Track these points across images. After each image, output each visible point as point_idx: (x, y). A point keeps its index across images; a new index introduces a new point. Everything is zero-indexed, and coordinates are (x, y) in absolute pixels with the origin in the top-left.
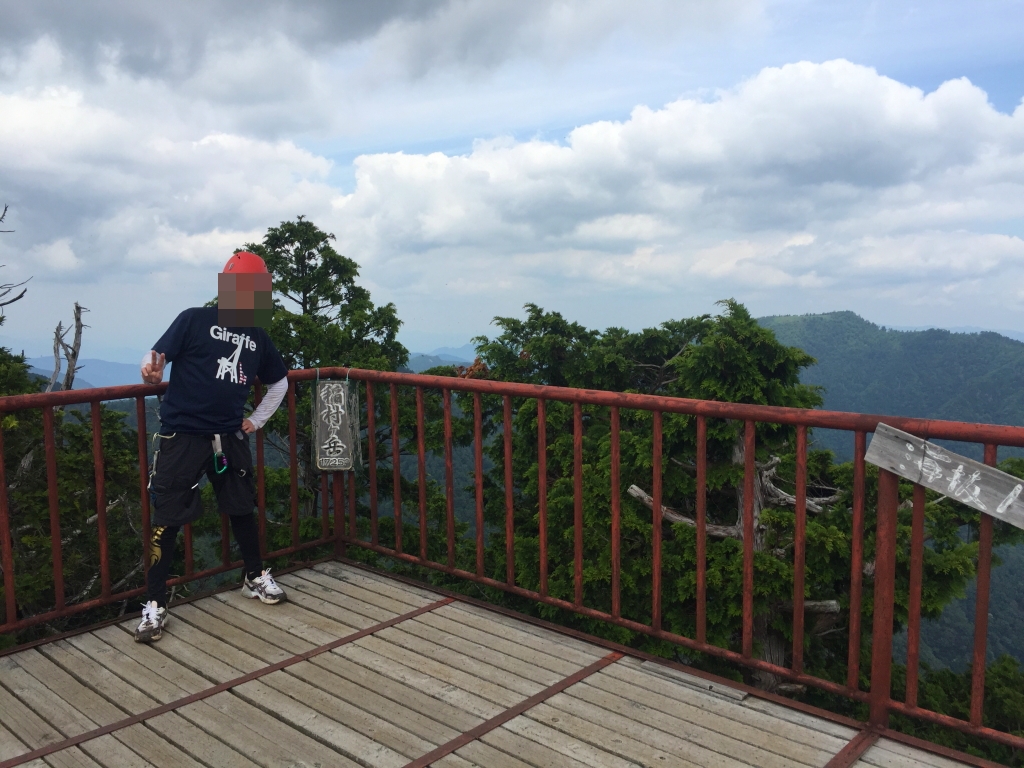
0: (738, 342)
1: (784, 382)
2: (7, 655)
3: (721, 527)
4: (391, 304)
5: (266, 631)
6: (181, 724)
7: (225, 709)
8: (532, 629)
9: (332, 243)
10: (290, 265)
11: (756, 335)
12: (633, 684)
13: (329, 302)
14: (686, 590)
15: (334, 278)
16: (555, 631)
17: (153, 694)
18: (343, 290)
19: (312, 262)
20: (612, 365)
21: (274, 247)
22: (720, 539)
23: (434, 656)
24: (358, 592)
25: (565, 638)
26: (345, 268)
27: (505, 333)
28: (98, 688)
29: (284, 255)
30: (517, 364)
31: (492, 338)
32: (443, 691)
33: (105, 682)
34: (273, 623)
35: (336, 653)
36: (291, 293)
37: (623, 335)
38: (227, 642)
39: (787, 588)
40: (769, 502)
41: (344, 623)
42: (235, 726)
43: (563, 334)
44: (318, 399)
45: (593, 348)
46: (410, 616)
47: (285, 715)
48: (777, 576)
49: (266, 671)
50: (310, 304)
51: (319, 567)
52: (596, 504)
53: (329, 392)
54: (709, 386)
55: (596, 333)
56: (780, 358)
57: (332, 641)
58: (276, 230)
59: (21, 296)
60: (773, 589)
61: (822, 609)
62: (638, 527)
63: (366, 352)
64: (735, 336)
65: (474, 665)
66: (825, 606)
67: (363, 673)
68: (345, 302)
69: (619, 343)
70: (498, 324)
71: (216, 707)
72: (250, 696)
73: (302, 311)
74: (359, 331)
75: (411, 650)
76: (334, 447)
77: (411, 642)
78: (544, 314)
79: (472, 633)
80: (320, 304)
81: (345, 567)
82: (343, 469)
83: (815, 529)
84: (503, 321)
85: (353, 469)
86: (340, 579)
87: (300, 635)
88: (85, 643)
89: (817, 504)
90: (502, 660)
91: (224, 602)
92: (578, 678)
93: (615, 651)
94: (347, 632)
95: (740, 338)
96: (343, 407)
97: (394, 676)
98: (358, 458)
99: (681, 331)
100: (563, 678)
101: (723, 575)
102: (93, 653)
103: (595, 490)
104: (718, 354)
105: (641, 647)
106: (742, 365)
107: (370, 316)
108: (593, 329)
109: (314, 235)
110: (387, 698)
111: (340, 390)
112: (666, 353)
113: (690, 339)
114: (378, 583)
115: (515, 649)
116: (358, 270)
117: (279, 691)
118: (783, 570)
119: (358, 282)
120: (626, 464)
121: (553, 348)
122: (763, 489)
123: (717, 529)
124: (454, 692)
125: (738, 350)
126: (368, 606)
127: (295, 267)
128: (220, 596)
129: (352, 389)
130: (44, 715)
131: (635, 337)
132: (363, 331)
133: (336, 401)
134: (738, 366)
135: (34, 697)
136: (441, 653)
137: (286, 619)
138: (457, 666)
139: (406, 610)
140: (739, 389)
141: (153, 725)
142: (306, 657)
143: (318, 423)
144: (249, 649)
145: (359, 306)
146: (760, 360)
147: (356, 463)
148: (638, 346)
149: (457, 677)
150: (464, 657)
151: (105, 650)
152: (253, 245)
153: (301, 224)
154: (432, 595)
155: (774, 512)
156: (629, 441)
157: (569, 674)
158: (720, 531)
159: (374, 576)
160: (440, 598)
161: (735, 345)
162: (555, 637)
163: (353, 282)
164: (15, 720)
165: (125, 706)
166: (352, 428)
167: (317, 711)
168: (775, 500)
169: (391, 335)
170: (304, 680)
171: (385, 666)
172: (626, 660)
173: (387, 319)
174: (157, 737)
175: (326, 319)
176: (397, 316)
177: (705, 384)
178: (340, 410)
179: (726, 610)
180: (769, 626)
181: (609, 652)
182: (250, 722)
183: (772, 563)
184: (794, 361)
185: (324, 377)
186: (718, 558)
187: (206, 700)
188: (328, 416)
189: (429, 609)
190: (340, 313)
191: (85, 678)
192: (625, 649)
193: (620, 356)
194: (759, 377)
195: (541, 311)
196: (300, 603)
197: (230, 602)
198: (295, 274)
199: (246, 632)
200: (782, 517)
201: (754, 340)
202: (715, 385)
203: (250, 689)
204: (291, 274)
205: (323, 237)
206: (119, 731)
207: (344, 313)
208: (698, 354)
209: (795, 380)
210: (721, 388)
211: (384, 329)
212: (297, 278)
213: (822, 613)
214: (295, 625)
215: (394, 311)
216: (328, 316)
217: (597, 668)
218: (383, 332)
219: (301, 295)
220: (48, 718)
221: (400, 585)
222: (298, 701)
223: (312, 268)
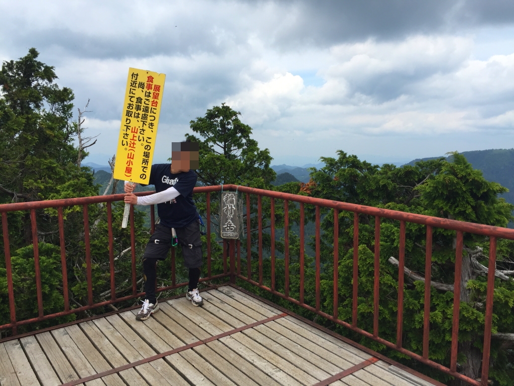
0: (458, 178)
1: (486, 203)
2: (64, 327)
3: (445, 285)
4: (267, 149)
5: (188, 324)
6: (136, 376)
7: (159, 369)
8: (328, 337)
9: (239, 117)
10: (218, 128)
11: (469, 175)
12: (383, 380)
13: (236, 147)
14: (420, 323)
15: (239, 135)
16: (341, 340)
17: (126, 356)
18: (244, 141)
19: (229, 127)
20: (384, 186)
21: (210, 119)
22: (443, 292)
23: (272, 349)
24: (238, 306)
25: (345, 345)
26: (245, 130)
27: (326, 165)
28: (101, 350)
29: (215, 123)
30: (331, 183)
31: (318, 169)
32: (273, 371)
33: (105, 346)
34: (192, 320)
35: (221, 342)
36: (217, 142)
37: (393, 169)
38: (168, 329)
39: (482, 328)
40: (475, 273)
41: (228, 324)
42: (162, 380)
43: (357, 168)
44: (222, 201)
45: (374, 176)
46: (263, 323)
47: (188, 377)
48: (476, 320)
49: (184, 349)
50: (227, 149)
51: (221, 289)
52: (368, 268)
53: (227, 198)
54: (439, 204)
55: (377, 166)
56: (484, 189)
57: (220, 333)
58: (210, 110)
59: (94, 143)
60: (473, 328)
61: (505, 338)
62: (392, 284)
63: (254, 174)
64: (455, 175)
65: (293, 357)
66: (507, 336)
67: (233, 355)
68: (245, 147)
69: (389, 173)
70: (323, 161)
71: (155, 367)
72: (173, 363)
73: (223, 152)
74: (251, 163)
75: (260, 343)
76: (230, 227)
77: (260, 338)
78: (347, 156)
79: (294, 336)
80: (232, 148)
81: (234, 289)
82: (234, 238)
83: (502, 293)
84: (325, 159)
85: (239, 239)
86: (230, 297)
87: (204, 328)
88: (101, 323)
89: (505, 274)
90: (308, 355)
91: (171, 305)
92: (350, 372)
93: (374, 356)
94: (228, 329)
95: (459, 176)
96: (234, 206)
97: (248, 358)
98: (242, 233)
99: (427, 167)
100: (342, 371)
101: (444, 315)
102: (104, 330)
103: (368, 261)
104: (445, 186)
105: (389, 356)
106: (460, 192)
107: (256, 155)
108: (375, 165)
109: (230, 113)
110: (243, 372)
111: (233, 197)
112: (416, 180)
113: (432, 171)
114: (249, 301)
115: (317, 350)
116: (251, 131)
117: (188, 361)
118: (480, 317)
119: (251, 137)
120: (389, 244)
121: (351, 176)
122: (472, 265)
123: (442, 286)
124: (279, 373)
125: (458, 183)
126: (242, 314)
127: (220, 129)
128: (170, 302)
129: (239, 196)
130: (72, 363)
131: (399, 170)
132: (253, 162)
133: (231, 203)
134: (457, 193)
135: (70, 352)
136: (275, 347)
137: (199, 318)
138: (283, 356)
139: (261, 318)
140: (457, 206)
141: (122, 375)
142: (204, 342)
143: (222, 214)
144: (178, 334)
145: (251, 150)
146: (471, 189)
147: (241, 235)
148: (400, 175)
149: (283, 364)
150: (288, 351)
151: (109, 328)
152: (201, 118)
153: (223, 107)
154: (276, 311)
155: (476, 282)
156: (391, 231)
157: (345, 368)
158: (444, 287)
159: (247, 296)
160: (280, 313)
161: (455, 180)
162: (340, 344)
163: (249, 137)
164: (59, 365)
165: (111, 362)
166: (239, 217)
167: (205, 376)
168: (478, 272)
169: (267, 166)
170: (201, 356)
171: (244, 352)
172: (380, 363)
173: (265, 157)
174: (123, 382)
175: (235, 156)
176: (271, 155)
177: (436, 202)
178: (233, 207)
179: (444, 336)
180: (472, 344)
181: (371, 357)
182: (169, 379)
183: (473, 313)
184: (493, 190)
185: (225, 189)
186: (441, 304)
187: (151, 363)
188: (227, 210)
189: (273, 319)
190: (242, 153)
191: (96, 344)
192: (380, 356)
193: (389, 181)
194: (471, 199)
195: (345, 154)
196: (208, 309)
197: (174, 306)
198: (220, 133)
199: (178, 323)
200: (481, 285)
201: (468, 177)
202: (442, 203)
203: (174, 359)
204: (219, 133)
205: (235, 114)
206: (105, 377)
207: (244, 153)
208: (432, 185)
209: (494, 202)
210: (446, 205)
211: (263, 162)
212: (222, 135)
213: (506, 340)
214: (203, 322)
215: (269, 153)
216: (236, 155)
217: (362, 366)
218: (263, 163)
219: (223, 143)
220: (74, 365)
221: (260, 303)
222: (196, 368)
223: (229, 130)
